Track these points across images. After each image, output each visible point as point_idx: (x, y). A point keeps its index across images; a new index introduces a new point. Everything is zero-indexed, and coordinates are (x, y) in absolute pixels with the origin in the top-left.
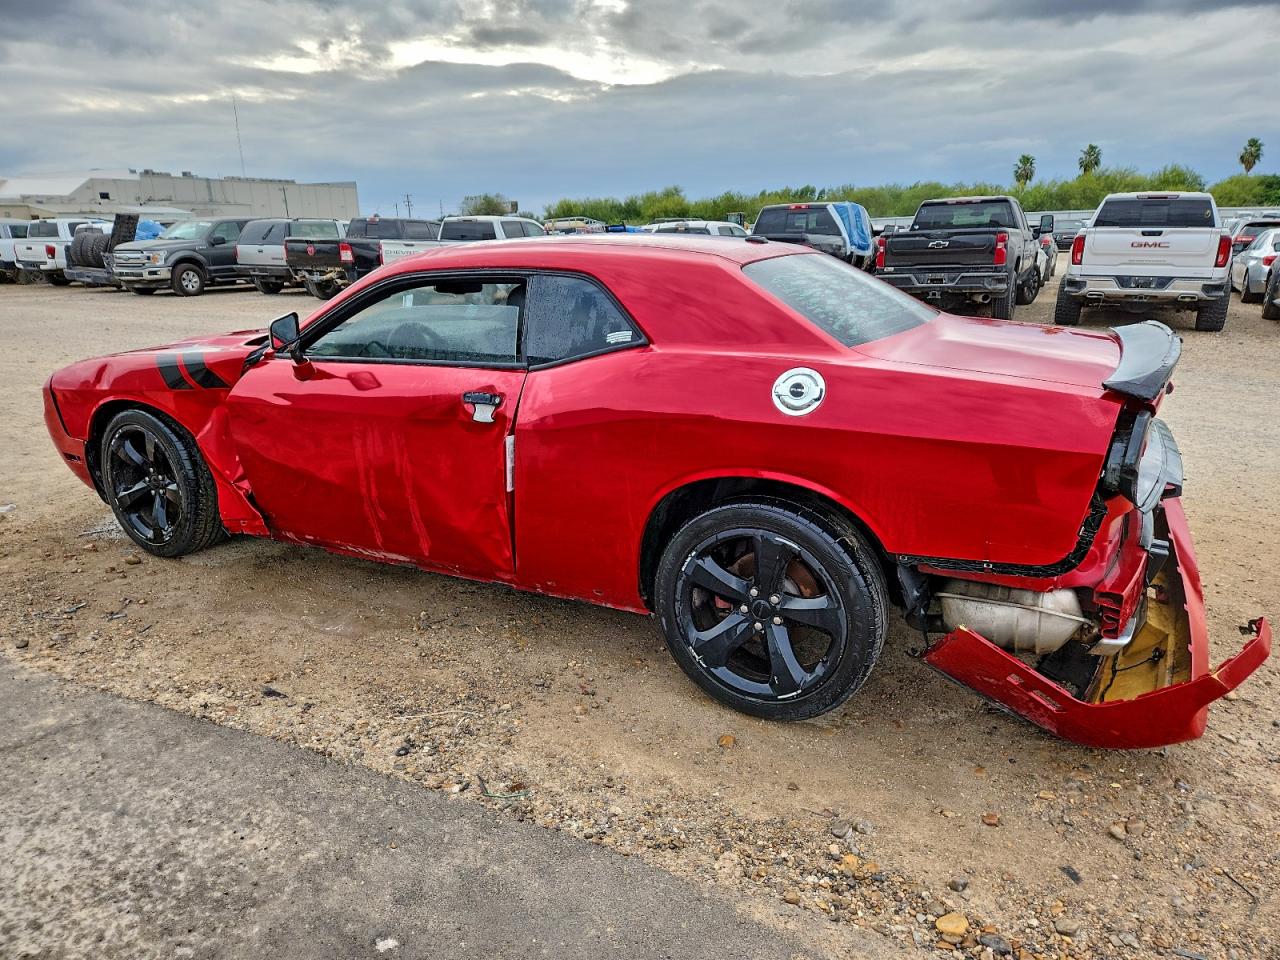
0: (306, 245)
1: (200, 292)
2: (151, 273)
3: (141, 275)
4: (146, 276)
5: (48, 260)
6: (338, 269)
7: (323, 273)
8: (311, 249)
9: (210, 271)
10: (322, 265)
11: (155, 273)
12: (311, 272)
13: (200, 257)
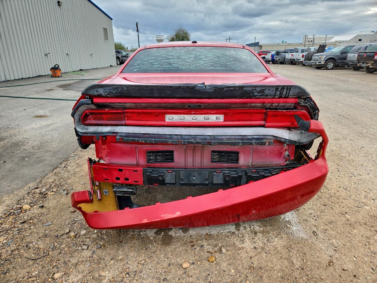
0: (364, 53)
1: (332, 69)
2: (319, 62)
3: (316, 63)
4: (318, 63)
5: (302, 59)
6: (372, 62)
7: (367, 63)
8: (365, 55)
9: (338, 62)
10: (367, 61)
11: (320, 62)
12: (363, 63)
13: (336, 58)
